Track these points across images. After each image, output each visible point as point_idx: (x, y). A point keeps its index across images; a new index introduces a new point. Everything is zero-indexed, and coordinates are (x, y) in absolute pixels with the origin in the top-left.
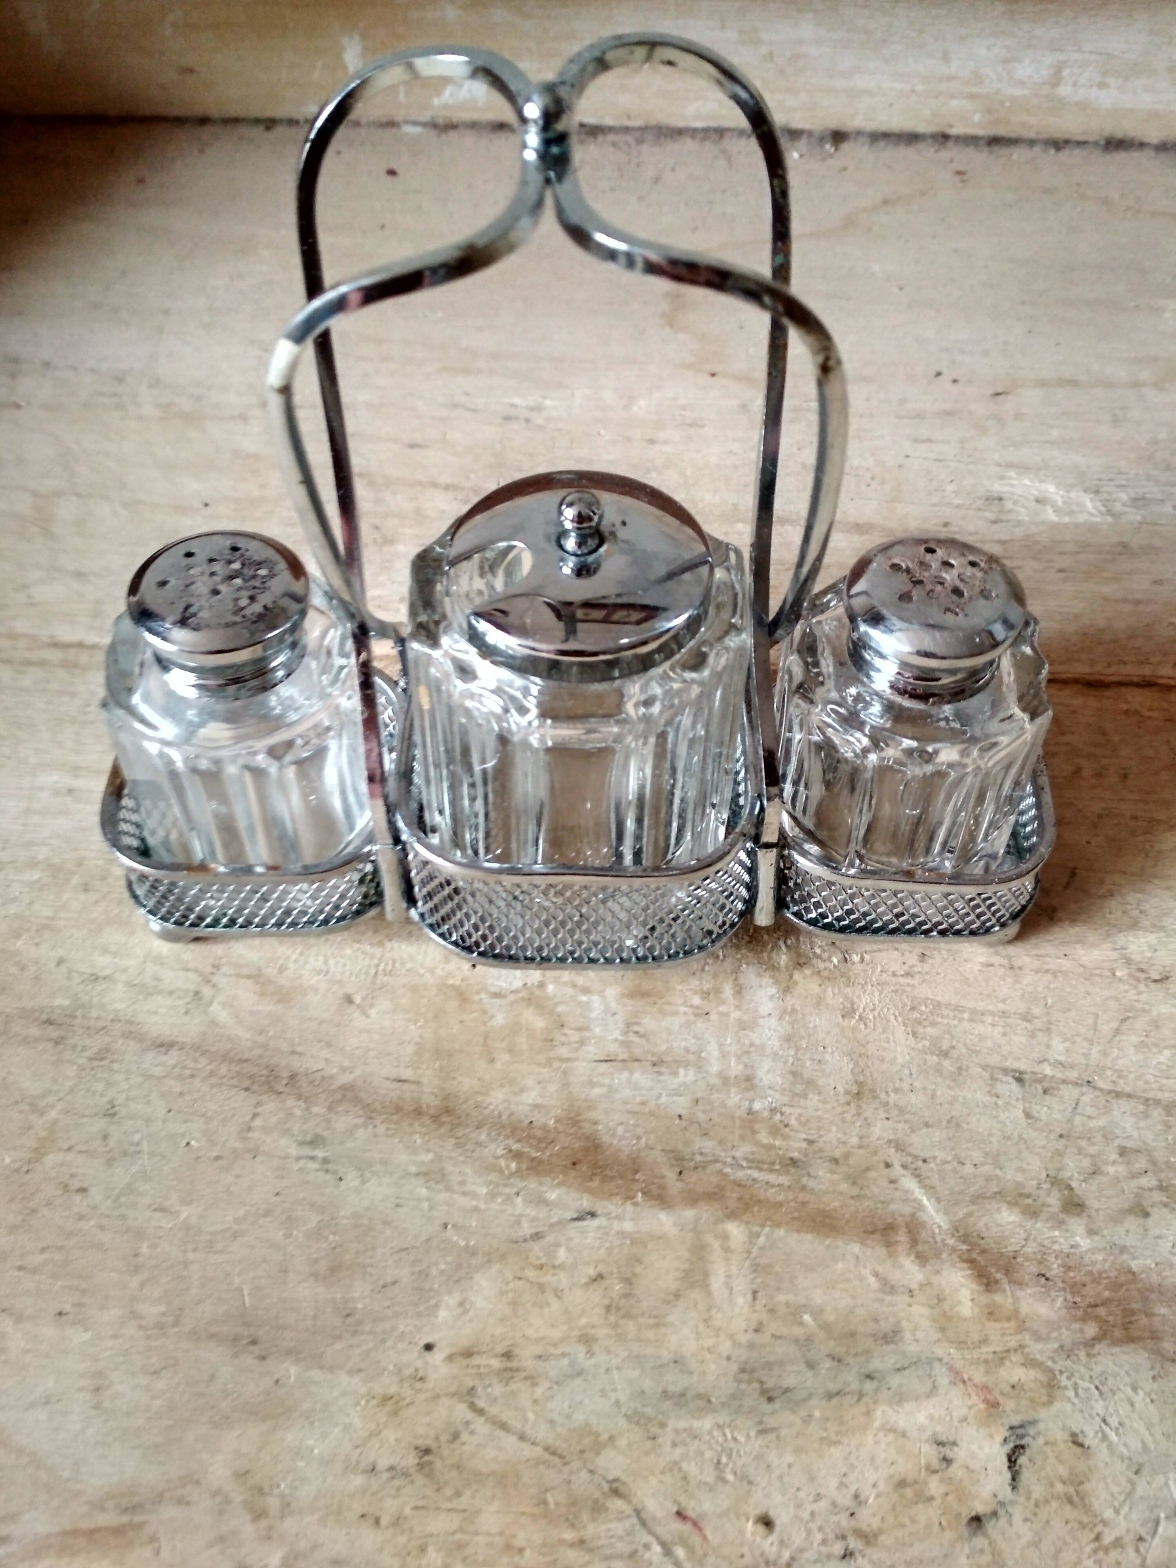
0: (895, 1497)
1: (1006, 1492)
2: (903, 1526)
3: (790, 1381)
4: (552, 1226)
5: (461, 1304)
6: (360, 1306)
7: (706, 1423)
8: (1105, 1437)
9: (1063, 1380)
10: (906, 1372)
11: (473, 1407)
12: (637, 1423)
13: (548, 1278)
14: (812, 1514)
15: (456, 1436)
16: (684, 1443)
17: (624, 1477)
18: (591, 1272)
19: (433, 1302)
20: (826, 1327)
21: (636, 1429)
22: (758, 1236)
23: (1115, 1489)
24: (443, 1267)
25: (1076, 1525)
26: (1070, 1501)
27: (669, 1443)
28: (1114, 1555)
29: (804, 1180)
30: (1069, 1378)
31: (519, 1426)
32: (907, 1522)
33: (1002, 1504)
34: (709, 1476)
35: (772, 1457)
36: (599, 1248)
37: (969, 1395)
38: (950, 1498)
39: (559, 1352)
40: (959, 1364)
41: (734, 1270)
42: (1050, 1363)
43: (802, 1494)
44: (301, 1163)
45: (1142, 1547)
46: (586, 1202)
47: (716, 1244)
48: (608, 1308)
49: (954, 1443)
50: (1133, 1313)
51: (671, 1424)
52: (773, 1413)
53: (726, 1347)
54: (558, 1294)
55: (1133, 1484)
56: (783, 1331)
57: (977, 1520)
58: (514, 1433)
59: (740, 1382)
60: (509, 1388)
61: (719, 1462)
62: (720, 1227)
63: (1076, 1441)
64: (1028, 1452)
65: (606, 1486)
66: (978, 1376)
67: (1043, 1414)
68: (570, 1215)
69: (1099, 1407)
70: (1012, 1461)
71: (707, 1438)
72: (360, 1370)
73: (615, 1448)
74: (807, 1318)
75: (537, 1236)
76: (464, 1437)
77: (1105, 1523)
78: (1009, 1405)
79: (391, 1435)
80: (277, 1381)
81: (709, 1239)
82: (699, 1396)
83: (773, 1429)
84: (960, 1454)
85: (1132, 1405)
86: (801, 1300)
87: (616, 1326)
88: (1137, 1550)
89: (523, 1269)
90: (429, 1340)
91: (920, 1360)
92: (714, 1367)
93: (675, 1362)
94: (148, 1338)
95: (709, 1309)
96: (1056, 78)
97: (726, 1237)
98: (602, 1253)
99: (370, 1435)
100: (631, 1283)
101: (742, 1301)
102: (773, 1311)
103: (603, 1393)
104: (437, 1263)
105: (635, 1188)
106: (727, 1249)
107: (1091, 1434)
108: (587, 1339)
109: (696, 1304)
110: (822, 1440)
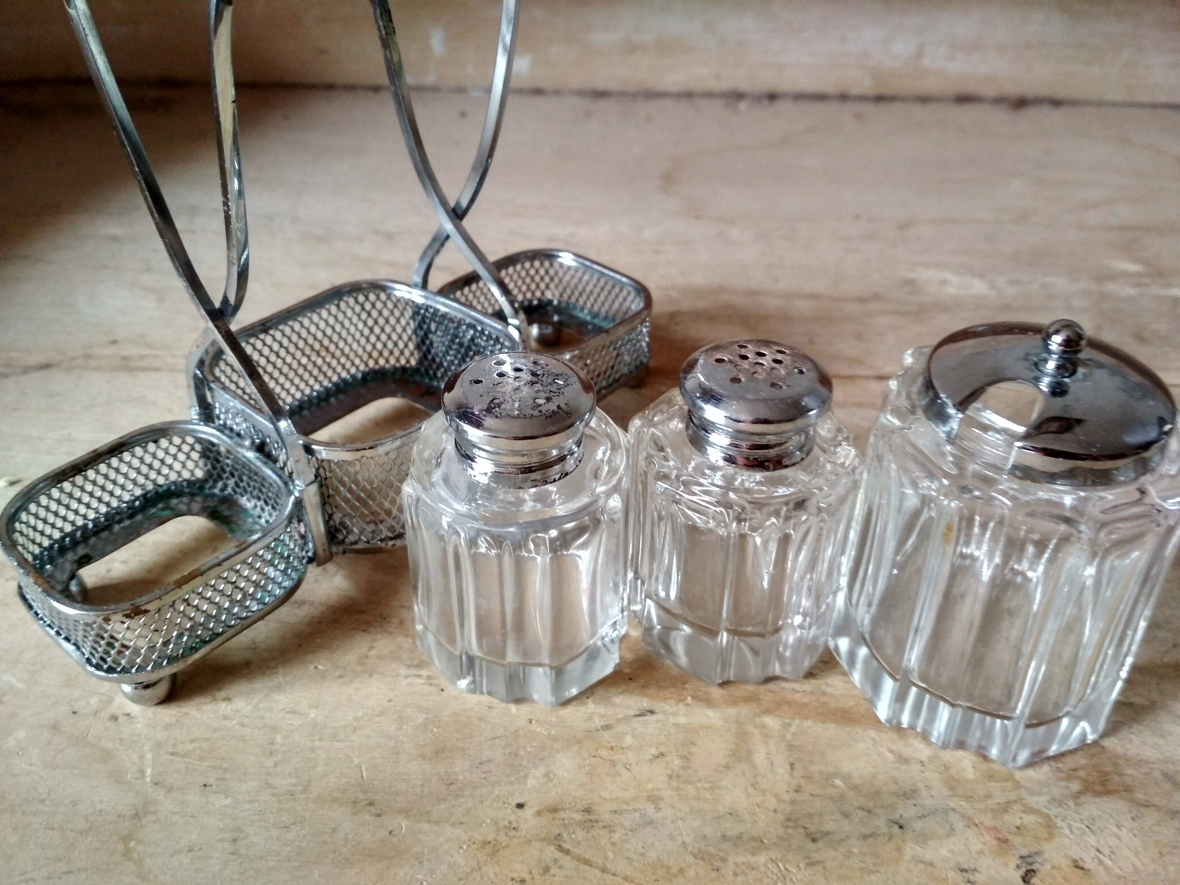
3: (829, 827)
4: (619, 721)
5: (547, 775)
6: (461, 777)
7: (761, 859)
8: (1101, 862)
9: (1059, 823)
10: (927, 819)
11: (560, 848)
12: (702, 859)
13: (617, 756)
15: (546, 870)
16: (744, 873)
18: (654, 751)
19: (522, 774)
20: (855, 788)
21: (701, 863)
22: (790, 725)
24: (529, 749)
27: (731, 873)
29: (824, 688)
30: (1063, 821)
31: (600, 862)
36: (659, 735)
37: (982, 835)
39: (631, 808)
40: (970, 812)
41: (773, 748)
42: (1045, 810)
44: (409, 680)
46: (645, 703)
47: (756, 732)
48: (670, 777)
49: (975, 870)
50: (1108, 774)
51: (731, 860)
52: (818, 850)
53: (772, 803)
54: (627, 767)
56: (818, 791)
58: (596, 868)
59: (787, 827)
60: (590, 834)
62: (758, 720)
63: (1077, 866)
64: (1038, 874)
66: (988, 820)
67: (1046, 847)
68: (632, 713)
69: (1092, 840)
70: (1026, 880)
71: (763, 869)
72: (462, 823)
73: (684, 877)
74: (838, 782)
75: (607, 727)
76: (553, 871)
78: (1017, 840)
79: (490, 870)
80: (391, 832)
81: (750, 728)
82: (753, 839)
83: (819, 862)
84: (981, 878)
85: (1118, 838)
86: (832, 770)
87: (678, 789)
89: (597, 750)
90: (520, 801)
91: (937, 810)
92: (763, 817)
93: (731, 814)
94: (280, 802)
95: (755, 776)
96: (920, 54)
97: (764, 726)
98: (662, 738)
99: (472, 871)
100: (688, 759)
101: (782, 770)
102: (808, 777)
103: (671, 837)
104: (524, 747)
105: (685, 693)
106: (766, 735)
107: (1088, 860)
108: (654, 799)
109: (743, 773)
110: (862, 869)
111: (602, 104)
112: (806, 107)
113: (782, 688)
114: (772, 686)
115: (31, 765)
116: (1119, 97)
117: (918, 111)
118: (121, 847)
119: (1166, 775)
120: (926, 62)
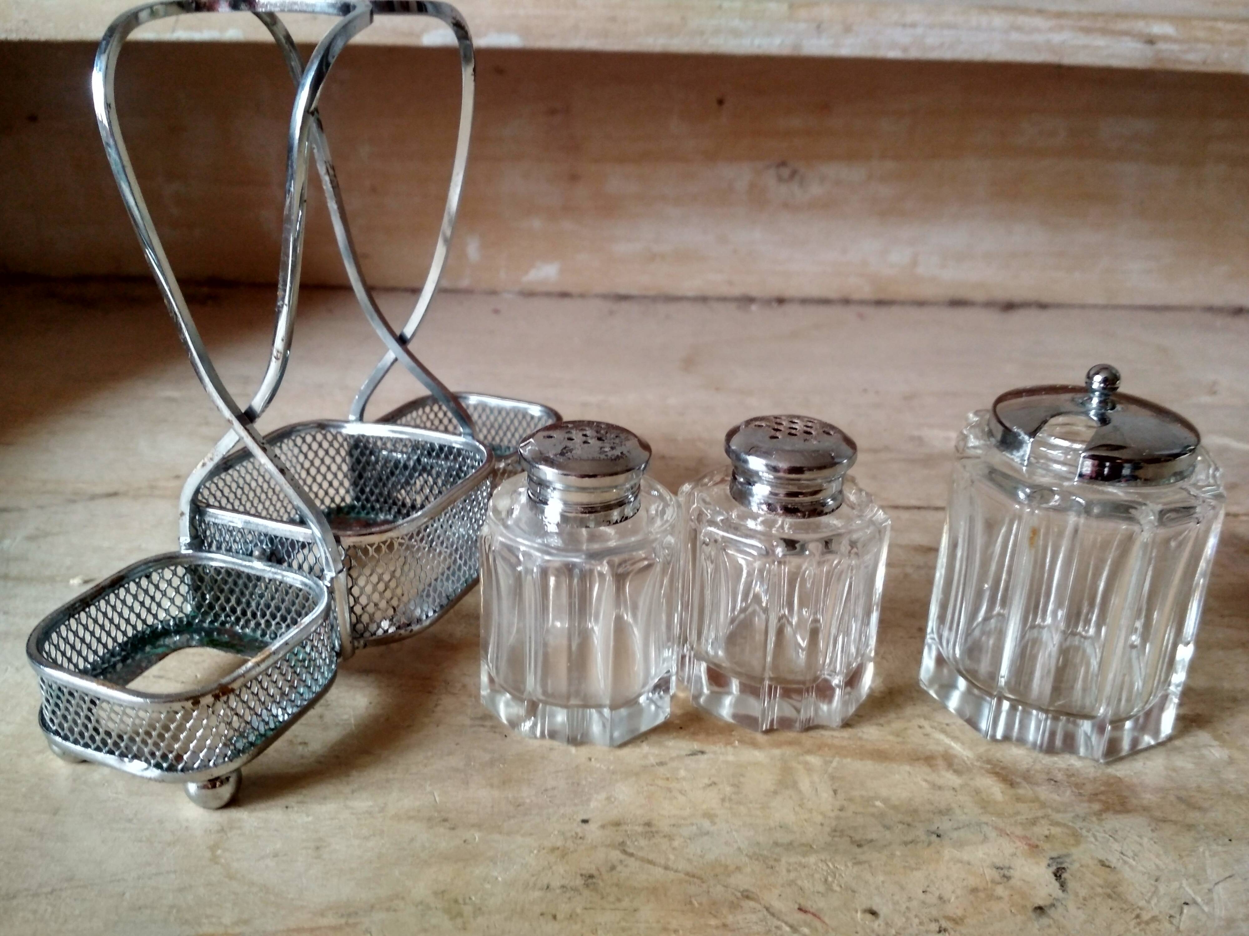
0: (971, 897)
1: (1058, 893)
2: (982, 913)
3: (873, 835)
4: (672, 759)
5: (608, 799)
6: (528, 801)
7: (812, 859)
8: (1125, 862)
9: (1084, 832)
10: (962, 830)
11: (625, 852)
12: (757, 859)
13: (674, 785)
14: (908, 908)
15: (613, 868)
16: (796, 870)
17: (752, 889)
18: (706, 781)
19: (585, 798)
20: (895, 808)
21: (757, 863)
22: (831, 762)
23: (1144, 890)
24: (590, 780)
25: (1119, 911)
26: (1109, 896)
27: (784, 870)
28: (1153, 926)
29: (860, 734)
30: (1088, 831)
31: (663, 862)
32: (984, 911)
33: (1057, 900)
34: (821, 888)
35: (868, 877)
36: (710, 769)
37: (1014, 842)
38: (1015, 897)
39: (688, 822)
40: (1001, 825)
41: (816, 778)
42: (1070, 824)
43: (896, 898)
44: (474, 729)
45: (1175, 921)
46: (696, 746)
47: (800, 767)
48: (723, 800)
49: (1010, 868)
50: (1126, 797)
51: (784, 860)
52: (863, 853)
53: (819, 819)
54: (682, 792)
55: (1156, 887)
56: (860, 810)
57: (1040, 910)
58: (659, 866)
59: (834, 836)
60: (652, 842)
61: (826, 880)
62: (801, 758)
63: (1103, 864)
64: (1069, 871)
65: (739, 895)
67: (1074, 850)
68: (683, 753)
69: (1116, 846)
70: (1058, 875)
71: (814, 867)
72: (531, 834)
73: (742, 873)
74: (878, 803)
75: (661, 764)
76: (619, 868)
77: (1141, 909)
78: (1046, 846)
79: (560, 869)
80: (465, 841)
81: (794, 764)
82: (803, 845)
83: (865, 862)
84: (1016, 874)
85: (1141, 845)
86: (872, 794)
87: (731, 808)
88: (1171, 923)
89: (653, 780)
90: (585, 817)
91: (970, 824)
92: (811, 829)
93: (781, 827)
94: (358, 819)
95: (802, 799)
96: (914, 263)
97: (806, 763)
98: (713, 771)
99: (543, 869)
100: (738, 787)
101: (826, 795)
102: (851, 800)
103: (726, 843)
104: (586, 778)
105: (733, 739)
106: (809, 769)
107: (1115, 861)
108: (710, 816)
109: (791, 797)
110: (905, 867)
111: (625, 306)
112: (812, 309)
113: (822, 735)
114: (812, 733)
115: (116, 793)
116: (1101, 300)
117: (915, 313)
118: (208, 854)
119: (1180, 799)
120: (920, 270)
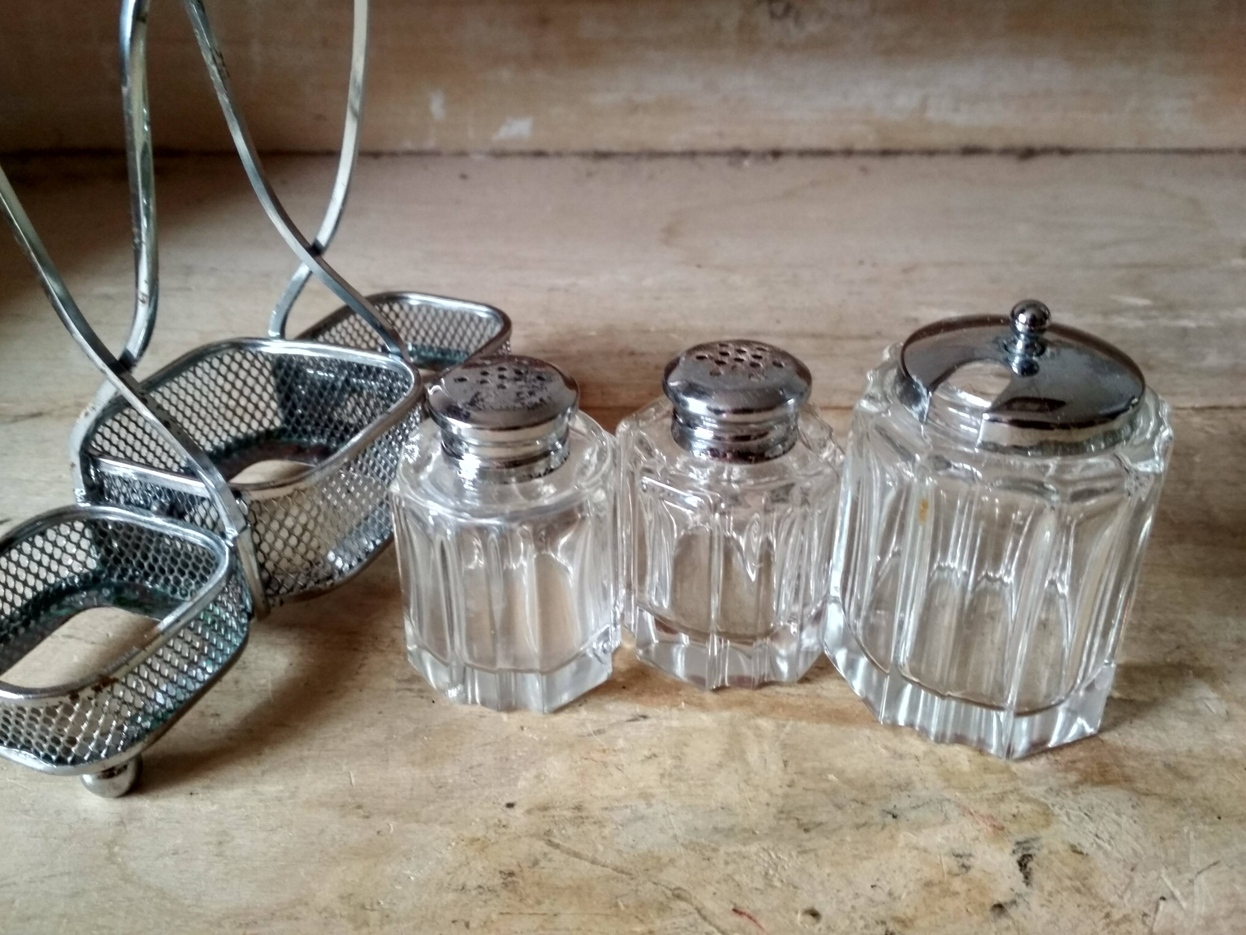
0: (924, 894)
1: (1022, 887)
2: (934, 913)
3: (822, 818)
4: (611, 726)
5: (537, 777)
6: (451, 781)
7: (753, 848)
8: (1099, 847)
9: (1056, 810)
10: (921, 809)
11: (550, 843)
12: (694, 850)
13: (610, 758)
14: (853, 907)
15: (536, 863)
16: (735, 862)
17: (684, 887)
18: (646, 753)
19: (512, 776)
20: (849, 782)
21: (692, 853)
22: (784, 726)
23: (1116, 882)
24: (520, 754)
25: (1087, 908)
26: (1078, 891)
27: (722, 862)
28: (1124, 927)
29: (819, 691)
30: (1061, 809)
31: (590, 855)
32: (937, 910)
33: (1019, 895)
34: (760, 883)
35: (813, 869)
36: (651, 738)
37: (978, 823)
38: (974, 893)
39: (622, 804)
40: (965, 802)
41: (766, 747)
42: (1042, 800)
43: (842, 894)
44: (400, 693)
45: (1148, 921)
46: (638, 709)
47: (750, 733)
48: (662, 776)
49: (970, 855)
50: (1107, 765)
51: (722, 850)
52: (810, 839)
53: (765, 797)
54: (619, 767)
55: (1131, 879)
56: (811, 785)
57: (999, 907)
58: (586, 860)
59: (780, 819)
60: (580, 830)
61: (767, 874)
62: (752, 722)
63: (1075, 850)
64: (1035, 859)
65: (669, 893)
66: (984, 809)
67: (1043, 833)
68: (624, 718)
69: (1091, 827)
70: (1022, 864)
71: (755, 858)
72: (451, 823)
73: (675, 867)
74: (831, 777)
75: (599, 732)
76: (542, 864)
77: (1112, 906)
78: (1013, 828)
79: (479, 865)
80: (378, 832)
81: (744, 730)
82: (745, 830)
83: (811, 850)
84: (976, 863)
85: (1119, 825)
86: (825, 765)
87: (670, 786)
88: (1144, 923)
89: (589, 753)
90: (511, 801)
91: (931, 800)
92: (756, 810)
93: (723, 808)
94: (266, 807)
95: (748, 773)
96: (923, 106)
97: (758, 728)
98: (655, 740)
99: (460, 865)
100: (680, 759)
101: (775, 767)
102: (802, 773)
103: (662, 830)
104: (515, 752)
105: (679, 699)
106: (759, 734)
107: (1088, 845)
108: (646, 796)
109: (736, 771)
110: (855, 856)
111: (605, 164)
112: (810, 162)
113: (777, 693)
114: (766, 691)
115: (15, 779)
116: (1130, 144)
117: (924, 164)
118: (104, 852)
119: (1168, 766)
120: (931, 115)
